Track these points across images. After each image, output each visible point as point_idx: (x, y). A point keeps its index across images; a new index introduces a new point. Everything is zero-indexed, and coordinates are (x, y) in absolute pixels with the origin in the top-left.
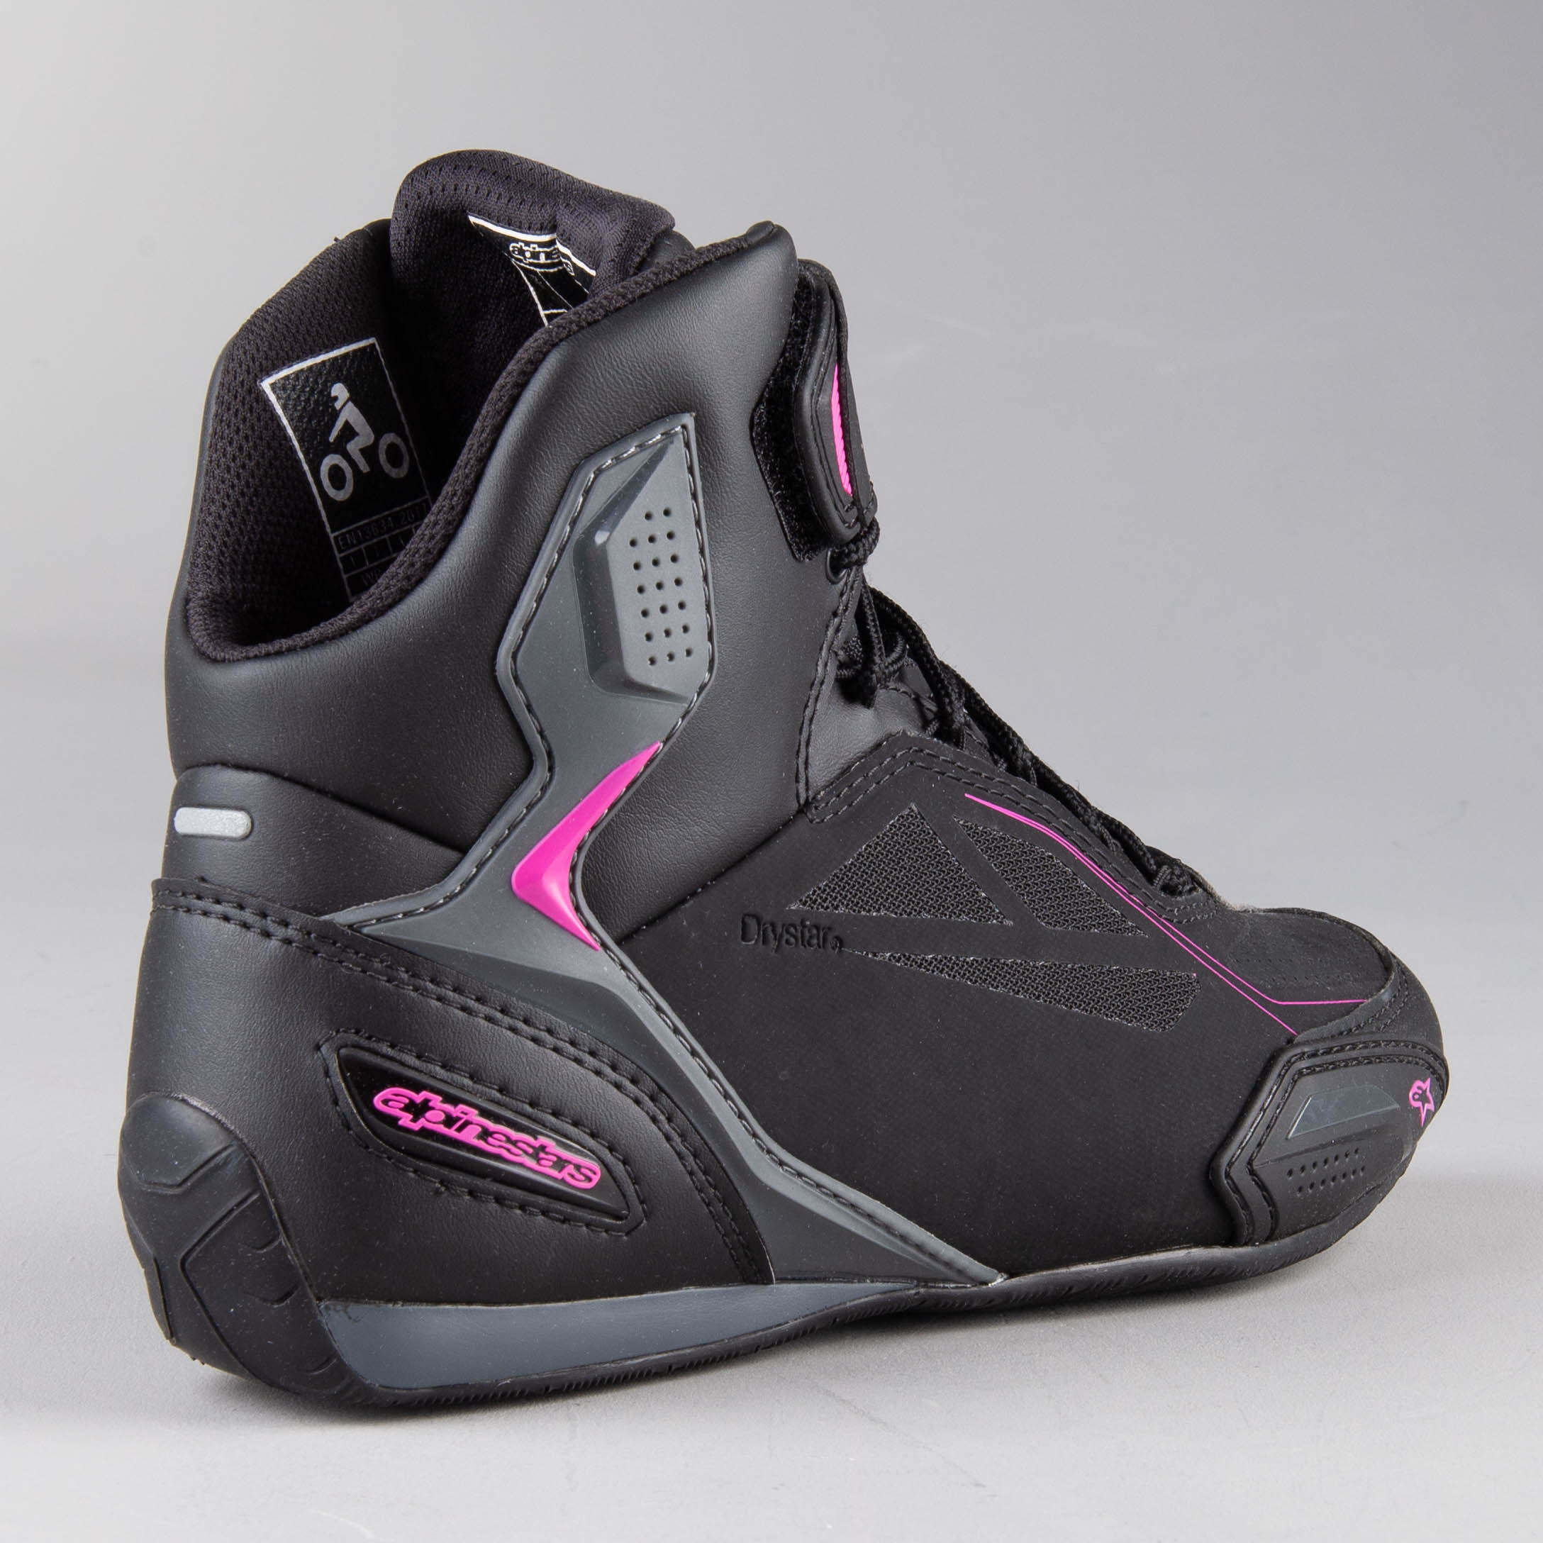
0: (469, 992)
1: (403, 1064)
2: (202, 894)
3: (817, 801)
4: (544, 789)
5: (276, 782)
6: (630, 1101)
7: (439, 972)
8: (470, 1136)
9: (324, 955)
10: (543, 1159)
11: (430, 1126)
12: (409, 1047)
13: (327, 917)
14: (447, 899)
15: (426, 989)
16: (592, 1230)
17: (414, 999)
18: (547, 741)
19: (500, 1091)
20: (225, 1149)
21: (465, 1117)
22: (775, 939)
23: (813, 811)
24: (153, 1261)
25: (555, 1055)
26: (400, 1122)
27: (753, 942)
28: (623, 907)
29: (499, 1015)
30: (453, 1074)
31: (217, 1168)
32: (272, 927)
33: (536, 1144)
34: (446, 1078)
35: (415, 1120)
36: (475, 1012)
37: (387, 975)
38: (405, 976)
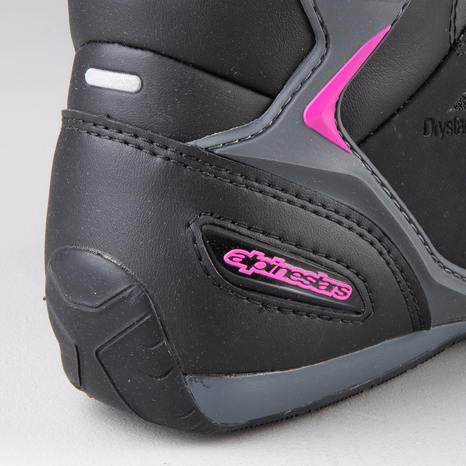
0: (279, 186)
1: (240, 234)
2: (108, 126)
3: (460, 41)
4: (323, 58)
5: (157, 57)
6: (368, 244)
7: (261, 175)
8: (280, 276)
9: (191, 168)
10: (321, 285)
11: (257, 272)
12: (244, 223)
13: (191, 143)
14: (265, 129)
15: (253, 187)
16: (345, 322)
17: (246, 193)
18: (326, 29)
19: (296, 246)
20: (129, 287)
21: (278, 265)
22: (441, 131)
23: (459, 48)
24: (74, 347)
25: (327, 220)
26: (240, 270)
27: (430, 135)
28: (362, 124)
29: (295, 199)
30: (270, 238)
31: (124, 298)
32: (157, 150)
33: (318, 277)
34: (266, 241)
35: (248, 269)
36: (282, 198)
37: (230, 179)
38: (241, 179)
